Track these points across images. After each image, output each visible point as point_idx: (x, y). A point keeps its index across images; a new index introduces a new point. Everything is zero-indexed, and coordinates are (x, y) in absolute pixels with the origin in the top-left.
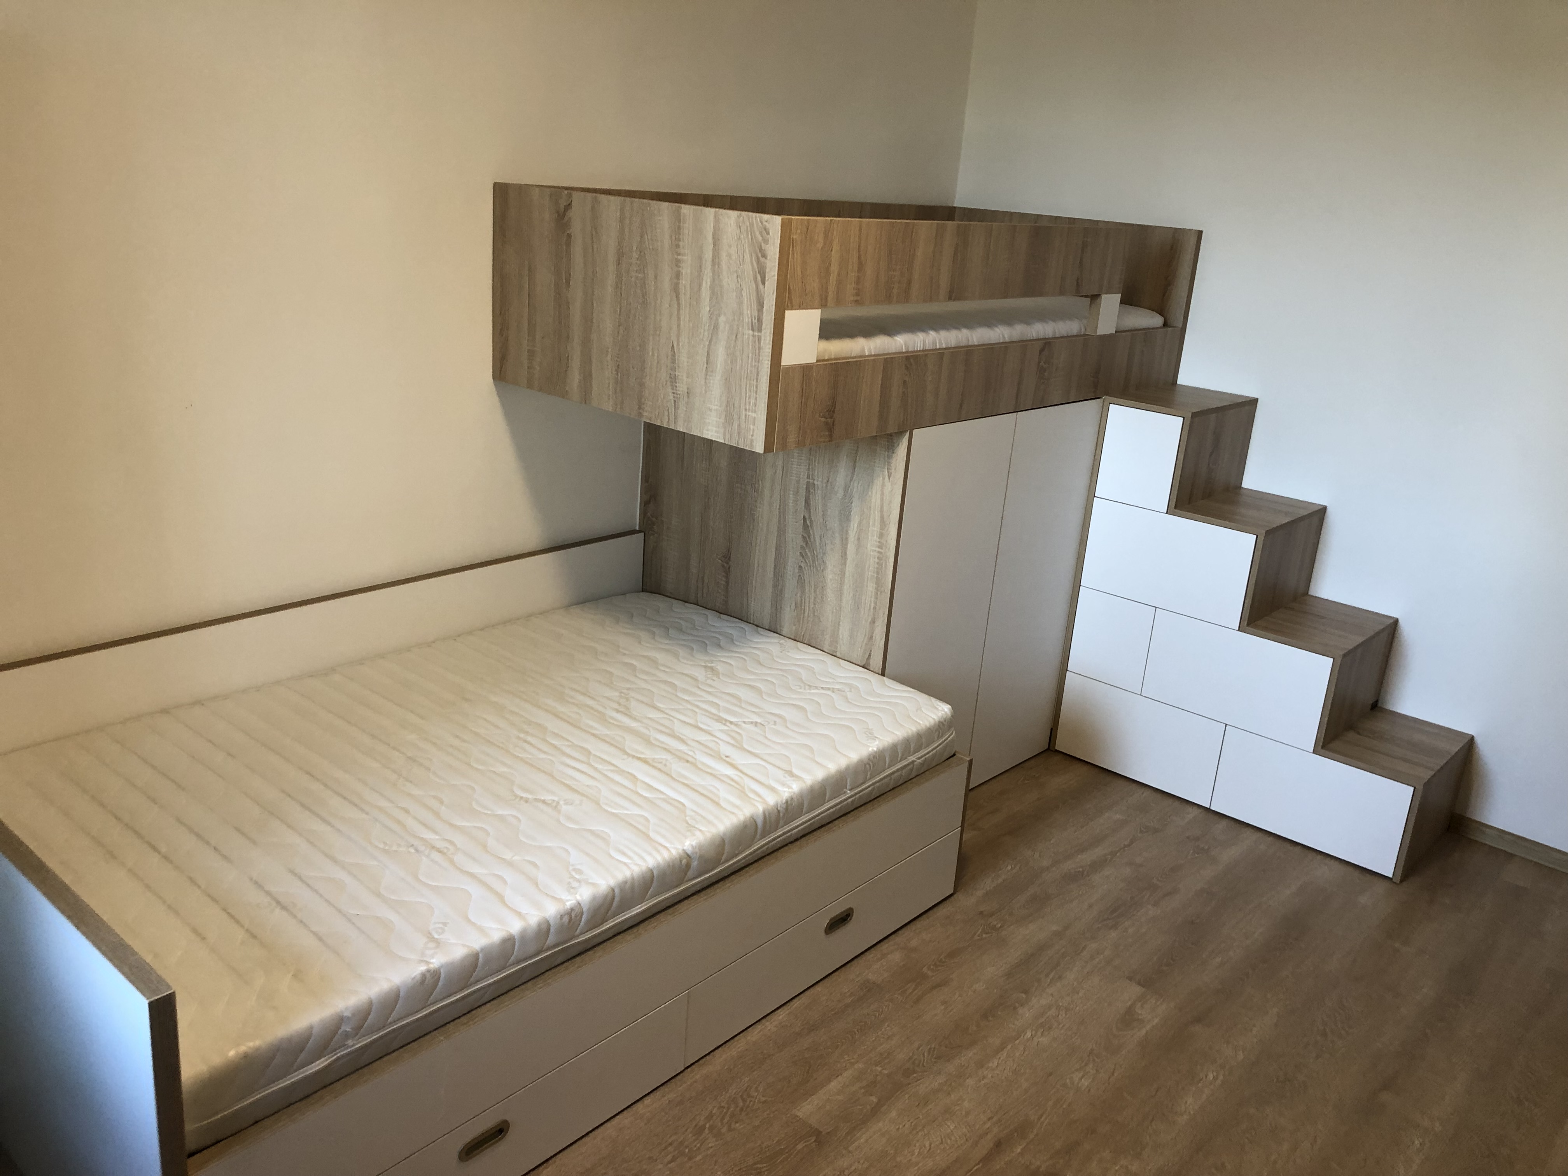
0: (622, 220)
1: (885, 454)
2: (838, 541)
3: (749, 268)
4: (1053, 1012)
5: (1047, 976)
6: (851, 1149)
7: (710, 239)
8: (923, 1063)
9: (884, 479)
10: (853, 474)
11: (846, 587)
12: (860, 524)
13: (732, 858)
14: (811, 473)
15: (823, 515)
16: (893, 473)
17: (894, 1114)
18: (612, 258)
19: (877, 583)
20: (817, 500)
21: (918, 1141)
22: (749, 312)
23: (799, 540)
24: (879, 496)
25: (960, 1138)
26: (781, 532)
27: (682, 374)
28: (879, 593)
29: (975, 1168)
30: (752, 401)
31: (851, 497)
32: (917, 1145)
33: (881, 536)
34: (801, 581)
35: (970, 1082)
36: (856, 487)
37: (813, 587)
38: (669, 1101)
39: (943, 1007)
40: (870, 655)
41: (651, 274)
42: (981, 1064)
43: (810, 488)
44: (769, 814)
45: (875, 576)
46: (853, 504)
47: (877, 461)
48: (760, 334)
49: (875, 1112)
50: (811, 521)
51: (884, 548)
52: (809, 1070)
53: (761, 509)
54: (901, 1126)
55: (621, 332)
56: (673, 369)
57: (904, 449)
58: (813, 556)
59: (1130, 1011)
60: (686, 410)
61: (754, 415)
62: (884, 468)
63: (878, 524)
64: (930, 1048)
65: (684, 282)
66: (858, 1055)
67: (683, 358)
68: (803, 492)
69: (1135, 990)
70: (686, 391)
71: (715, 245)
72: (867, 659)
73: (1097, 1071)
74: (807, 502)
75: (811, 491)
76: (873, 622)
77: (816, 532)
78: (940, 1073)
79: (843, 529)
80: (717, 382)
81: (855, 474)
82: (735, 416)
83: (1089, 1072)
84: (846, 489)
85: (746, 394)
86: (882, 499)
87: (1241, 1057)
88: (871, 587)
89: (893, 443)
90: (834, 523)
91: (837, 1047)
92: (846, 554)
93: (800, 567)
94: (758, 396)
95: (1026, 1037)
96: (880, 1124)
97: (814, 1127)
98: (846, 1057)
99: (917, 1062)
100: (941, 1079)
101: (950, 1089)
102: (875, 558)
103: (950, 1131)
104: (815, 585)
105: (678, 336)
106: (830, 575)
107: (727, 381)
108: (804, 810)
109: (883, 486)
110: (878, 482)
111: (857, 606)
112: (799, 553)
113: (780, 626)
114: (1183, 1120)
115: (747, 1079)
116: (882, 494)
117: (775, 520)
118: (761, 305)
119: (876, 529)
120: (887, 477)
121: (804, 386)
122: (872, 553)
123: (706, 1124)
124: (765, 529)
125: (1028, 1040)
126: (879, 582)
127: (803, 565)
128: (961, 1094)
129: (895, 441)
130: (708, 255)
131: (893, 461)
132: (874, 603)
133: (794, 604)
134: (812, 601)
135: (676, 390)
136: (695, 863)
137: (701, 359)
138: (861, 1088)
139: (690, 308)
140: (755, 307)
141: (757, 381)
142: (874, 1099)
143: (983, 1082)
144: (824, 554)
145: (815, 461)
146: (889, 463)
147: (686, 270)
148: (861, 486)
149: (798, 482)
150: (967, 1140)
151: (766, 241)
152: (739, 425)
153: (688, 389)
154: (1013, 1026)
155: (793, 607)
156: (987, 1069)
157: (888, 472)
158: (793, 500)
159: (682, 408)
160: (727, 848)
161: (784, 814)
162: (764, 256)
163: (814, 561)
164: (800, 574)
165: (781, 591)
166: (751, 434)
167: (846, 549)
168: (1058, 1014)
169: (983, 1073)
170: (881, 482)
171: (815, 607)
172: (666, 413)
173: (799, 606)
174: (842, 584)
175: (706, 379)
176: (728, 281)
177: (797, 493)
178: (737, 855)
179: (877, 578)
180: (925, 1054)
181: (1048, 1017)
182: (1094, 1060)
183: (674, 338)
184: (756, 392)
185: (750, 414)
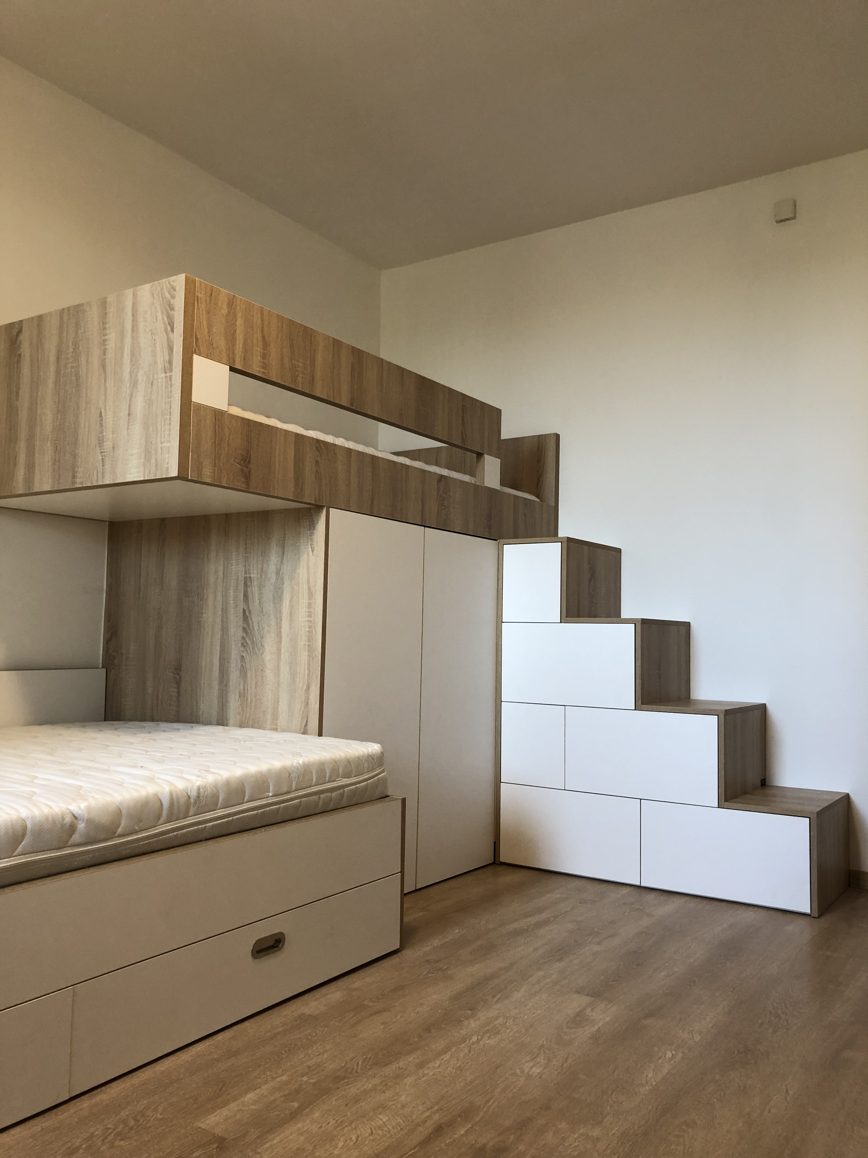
0: (61, 327)
1: (307, 533)
2: (273, 623)
3: (160, 325)
4: (500, 1020)
5: (494, 997)
6: (259, 1150)
7: (130, 313)
8: (357, 1070)
9: (308, 554)
10: (283, 559)
11: (282, 663)
12: (291, 600)
13: (128, 835)
14: (247, 569)
15: (260, 603)
16: (315, 547)
17: (317, 1114)
18: (52, 359)
19: (309, 651)
20: (254, 589)
21: (343, 1135)
22: (161, 359)
23: (240, 633)
24: (305, 570)
25: (394, 1128)
26: (225, 629)
27: (108, 434)
28: (311, 659)
29: (410, 1153)
30: (167, 433)
31: (282, 579)
32: (342, 1139)
33: (310, 606)
34: (243, 671)
35: (409, 1080)
36: (286, 568)
37: (254, 671)
38: (42, 1129)
39: (383, 1026)
40: (307, 722)
41: (83, 359)
42: (421, 1065)
43: (247, 582)
44: (178, 799)
45: (307, 643)
46: (284, 585)
47: (302, 541)
48: (171, 374)
49: (294, 1115)
50: (250, 611)
51: (313, 615)
52: (222, 1088)
53: (206, 615)
54: (324, 1125)
55: (59, 417)
56: (102, 432)
57: (323, 524)
58: (253, 643)
59: (580, 1014)
60: (112, 464)
61: (169, 444)
62: (308, 545)
63: (306, 596)
64: (366, 1058)
65: (110, 355)
66: (283, 1070)
67: (109, 419)
68: (241, 588)
69: (585, 1000)
70: (111, 446)
71: (133, 316)
72: (305, 726)
73: (549, 1060)
74: (246, 596)
75: (248, 584)
76: (308, 688)
77: (255, 619)
78: (374, 1077)
79: (277, 610)
80: (137, 429)
81: (285, 557)
82: (153, 452)
83: (540, 1062)
84: (278, 572)
85: (161, 429)
86: (308, 573)
87: (697, 1038)
88: (304, 656)
89: (314, 521)
90: (269, 607)
91: (260, 1066)
92: (280, 632)
93: (243, 657)
94: (171, 427)
95: (471, 1042)
96: (300, 1126)
97: (218, 1135)
98: (268, 1073)
99: (349, 1070)
100: (376, 1081)
101: (385, 1088)
102: (305, 627)
103: (381, 1122)
104: (255, 670)
105: (105, 401)
106: (268, 655)
107: (146, 425)
108: (219, 806)
109: (308, 560)
110: (304, 558)
111: (293, 676)
112: (240, 645)
113: (227, 719)
114: (645, 1090)
115: (145, 1102)
116: (308, 569)
117: (219, 620)
118: (171, 349)
119: (304, 601)
120: (311, 552)
121: (217, 427)
122: (303, 624)
123: (81, 1145)
124: (210, 632)
125: (473, 1043)
126: (310, 649)
127: (244, 654)
128: (397, 1091)
129: (314, 519)
130: (128, 326)
131: (315, 537)
132: (308, 670)
133: (238, 694)
134: (253, 686)
135: (104, 449)
136: (81, 826)
137: (124, 414)
138: (281, 1097)
139: (114, 375)
140: (166, 353)
141: (170, 415)
142: (296, 1105)
143: (424, 1079)
144: (262, 638)
145: (250, 558)
146: (312, 539)
147: (111, 345)
148: (290, 566)
149: (237, 580)
150: (401, 1129)
151: (173, 297)
152: (156, 459)
153: (113, 444)
154: (458, 1035)
155: (237, 697)
156: (428, 1068)
157: (311, 548)
158: (234, 598)
159: (108, 463)
160: (124, 822)
161: (195, 802)
162: (172, 309)
163: (253, 648)
164: (242, 663)
165: (226, 685)
166: (167, 462)
167: (280, 628)
168: (505, 1022)
169: (423, 1072)
170: (306, 558)
171: (257, 690)
172: (95, 472)
173: (243, 695)
174: (279, 659)
175: (128, 429)
176: (144, 340)
177: (236, 589)
178: (136, 832)
179: (309, 646)
180: (360, 1063)
181: (495, 1025)
182: (545, 1053)
183: (101, 405)
184: (170, 424)
185: (165, 445)
